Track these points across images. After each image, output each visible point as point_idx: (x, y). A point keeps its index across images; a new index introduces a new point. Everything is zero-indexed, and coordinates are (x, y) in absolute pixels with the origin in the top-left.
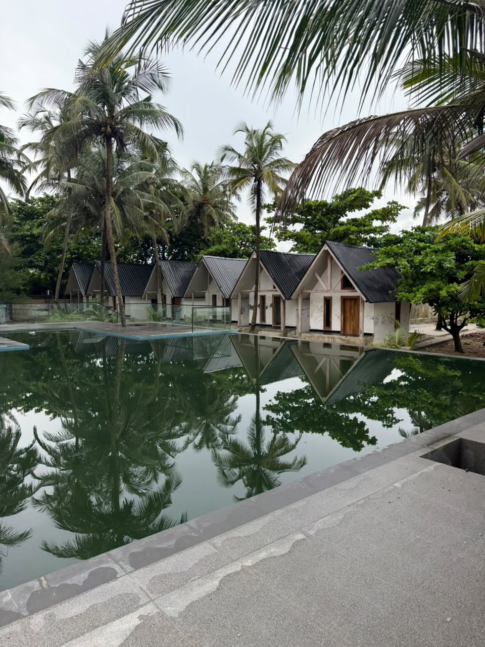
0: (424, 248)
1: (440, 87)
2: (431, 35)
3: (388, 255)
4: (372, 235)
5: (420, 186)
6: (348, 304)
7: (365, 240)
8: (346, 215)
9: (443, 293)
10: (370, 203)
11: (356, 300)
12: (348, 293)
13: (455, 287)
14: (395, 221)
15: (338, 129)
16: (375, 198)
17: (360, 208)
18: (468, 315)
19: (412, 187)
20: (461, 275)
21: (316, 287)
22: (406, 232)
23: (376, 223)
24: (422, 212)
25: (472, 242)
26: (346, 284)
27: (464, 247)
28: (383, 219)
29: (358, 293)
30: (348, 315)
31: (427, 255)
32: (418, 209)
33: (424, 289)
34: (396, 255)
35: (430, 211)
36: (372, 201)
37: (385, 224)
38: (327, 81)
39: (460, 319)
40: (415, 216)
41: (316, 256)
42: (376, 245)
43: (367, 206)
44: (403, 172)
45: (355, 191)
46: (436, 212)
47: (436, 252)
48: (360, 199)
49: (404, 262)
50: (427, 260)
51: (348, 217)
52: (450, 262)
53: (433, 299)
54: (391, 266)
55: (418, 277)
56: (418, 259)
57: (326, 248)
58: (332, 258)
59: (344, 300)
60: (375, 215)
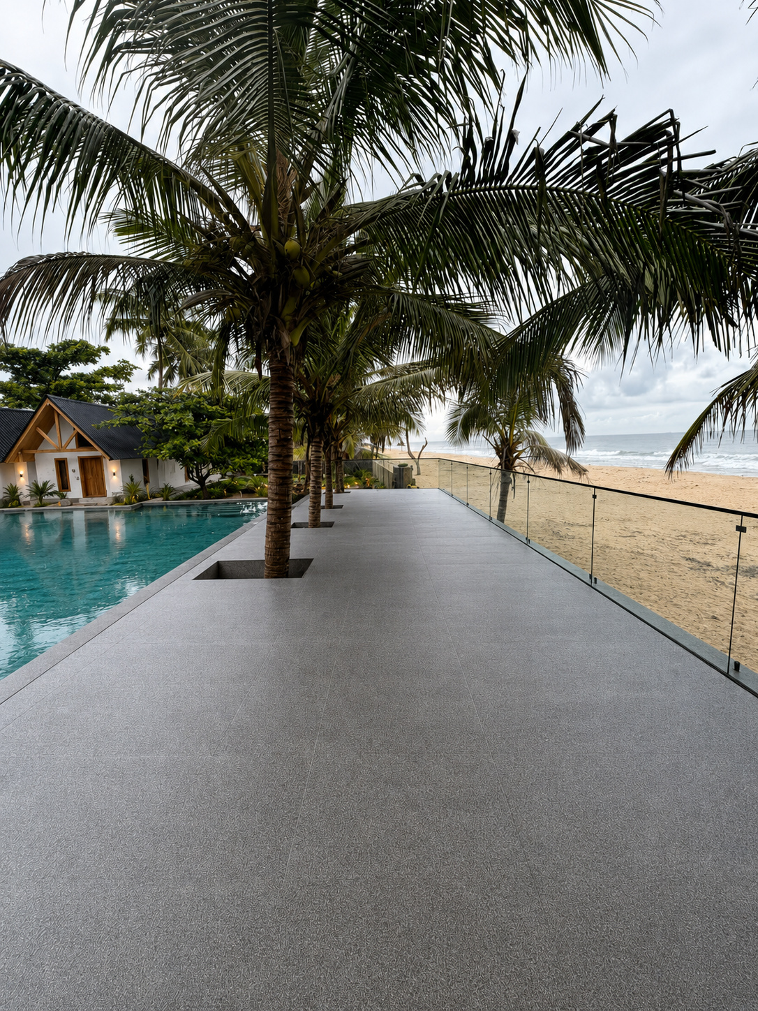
0: (164, 407)
1: (155, 246)
2: (140, 184)
3: (127, 412)
4: (105, 392)
5: (150, 349)
6: (88, 465)
7: (98, 398)
8: (69, 369)
9: (187, 448)
10: (97, 359)
11: (98, 460)
12: (86, 453)
13: (196, 442)
14: (129, 381)
15: (41, 257)
16: (103, 354)
17: (86, 362)
18: (211, 466)
19: (142, 349)
20: (199, 431)
21: (41, 447)
22: (142, 392)
23: (109, 381)
24: (157, 375)
25: (205, 403)
26: (82, 443)
27: (200, 408)
28: (116, 377)
29: (99, 453)
30: (90, 476)
31: (166, 414)
32: (152, 371)
33: (169, 445)
34: (136, 413)
35: (163, 374)
36: (99, 356)
37: (119, 382)
38: (14, 194)
39: (204, 472)
40: (149, 378)
41: (35, 413)
42: (112, 403)
43: (94, 362)
44: (130, 332)
45: (76, 343)
46: (170, 376)
47: (175, 411)
48: (84, 353)
49: (144, 420)
50: (168, 418)
51: (71, 371)
52: (189, 419)
53: (178, 455)
54: (131, 424)
55: (160, 435)
56: (158, 417)
57: (48, 402)
58: (59, 414)
59: (83, 461)
60: (105, 372)
